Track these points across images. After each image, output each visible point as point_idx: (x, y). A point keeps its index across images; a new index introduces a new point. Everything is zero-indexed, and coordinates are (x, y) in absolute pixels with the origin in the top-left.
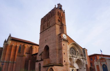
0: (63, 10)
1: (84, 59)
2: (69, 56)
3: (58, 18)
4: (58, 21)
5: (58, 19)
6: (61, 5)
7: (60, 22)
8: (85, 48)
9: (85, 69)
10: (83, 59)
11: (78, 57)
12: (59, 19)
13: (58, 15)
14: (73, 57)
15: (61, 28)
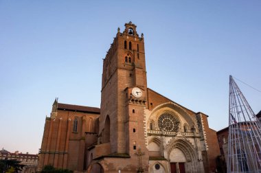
0: (138, 35)
1: (199, 137)
2: (150, 135)
3: (126, 55)
4: (126, 61)
5: (126, 57)
6: (133, 25)
7: (130, 61)
8: (199, 113)
9: (201, 163)
10: (194, 137)
11: (178, 135)
12: (128, 57)
13: (126, 48)
14: (162, 135)
15: (131, 75)
